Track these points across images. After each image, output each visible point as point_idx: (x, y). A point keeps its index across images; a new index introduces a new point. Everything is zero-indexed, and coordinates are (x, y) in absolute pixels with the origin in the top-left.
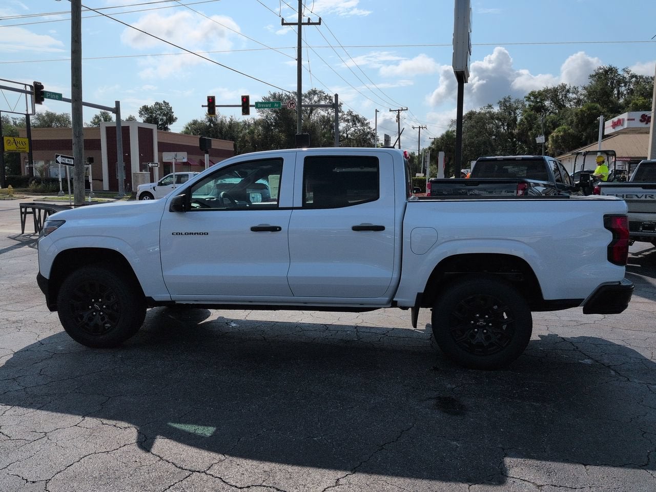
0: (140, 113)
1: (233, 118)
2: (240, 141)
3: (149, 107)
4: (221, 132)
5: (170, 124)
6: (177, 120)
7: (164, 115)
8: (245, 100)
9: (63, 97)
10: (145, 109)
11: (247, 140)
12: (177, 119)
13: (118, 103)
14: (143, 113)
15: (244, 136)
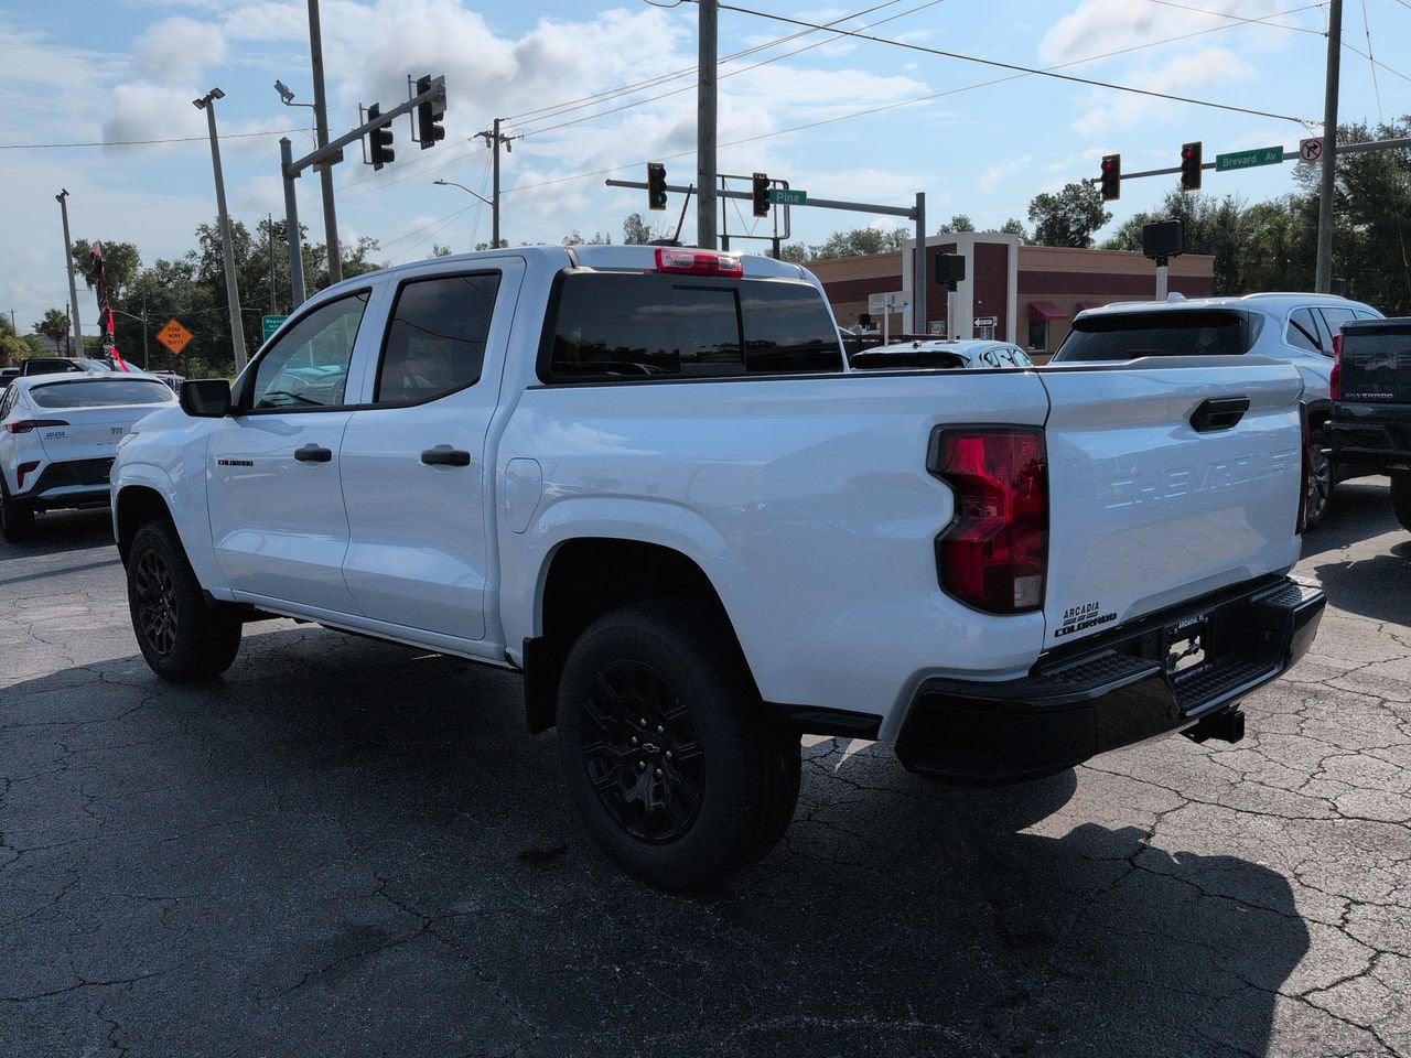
0: (1032, 212)
1: (1233, 198)
2: (1247, 254)
3: (1050, 196)
4: (1199, 237)
5: (1095, 228)
6: (1112, 219)
7: (1084, 210)
8: (1192, 154)
9: (808, 197)
10: (1043, 201)
11: (1264, 251)
12: (1111, 216)
13: (921, 197)
14: (1037, 210)
15: (1257, 241)
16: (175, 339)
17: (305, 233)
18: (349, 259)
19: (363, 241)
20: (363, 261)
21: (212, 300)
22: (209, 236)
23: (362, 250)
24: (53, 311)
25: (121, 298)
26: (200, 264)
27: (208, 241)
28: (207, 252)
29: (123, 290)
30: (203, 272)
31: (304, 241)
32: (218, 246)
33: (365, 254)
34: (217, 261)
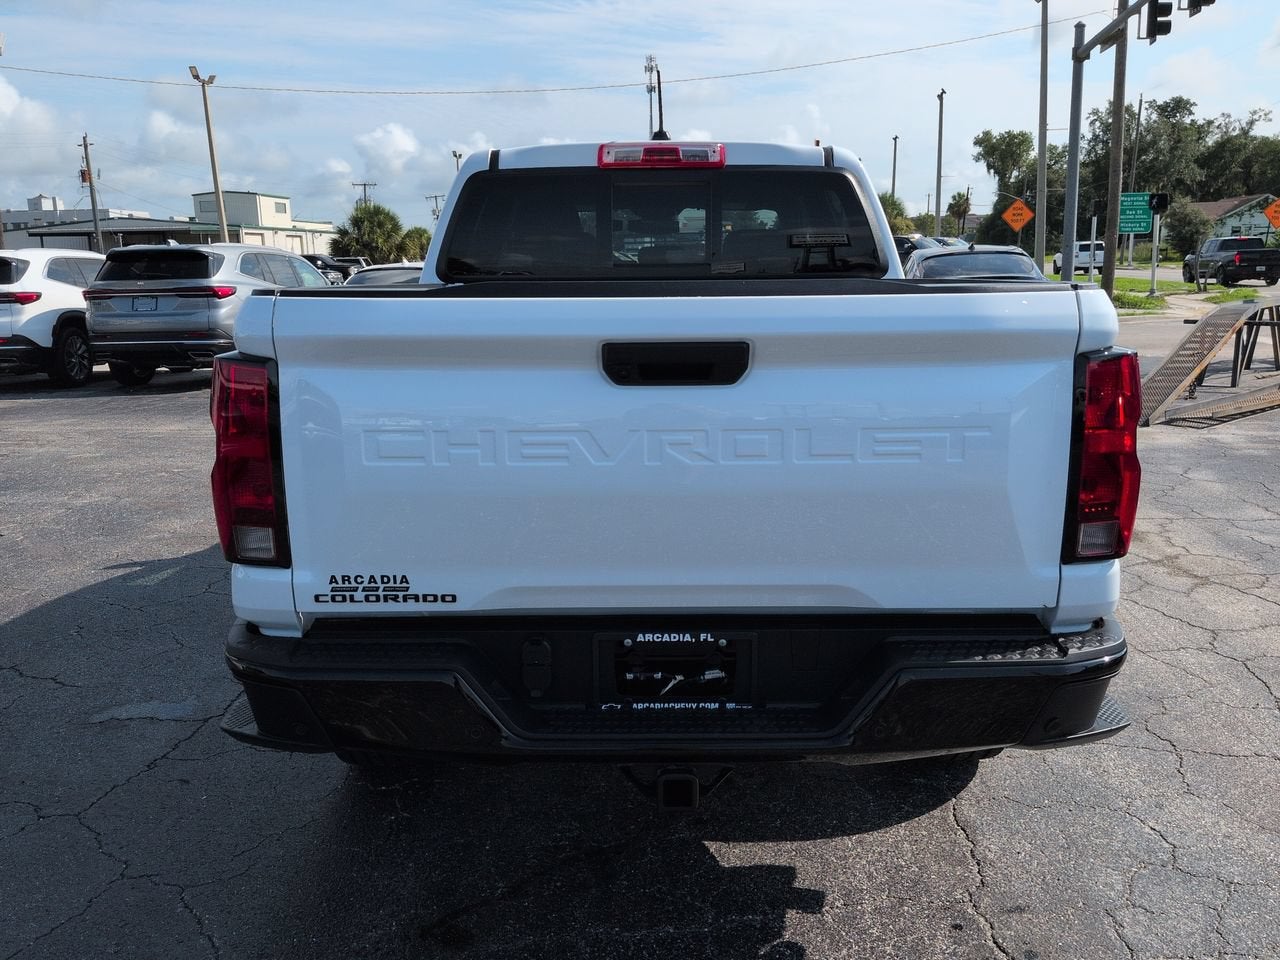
16: (1019, 218)
17: (1193, 109)
18: (1237, 132)
19: (1255, 112)
20: (1252, 133)
21: (1091, 180)
22: (1099, 119)
23: (1251, 123)
24: (959, 194)
25: (1012, 180)
26: (1086, 146)
27: (1098, 124)
28: (1094, 135)
29: (1015, 173)
30: (1089, 153)
31: (1192, 117)
32: (1106, 128)
33: (1254, 127)
34: (1103, 142)
